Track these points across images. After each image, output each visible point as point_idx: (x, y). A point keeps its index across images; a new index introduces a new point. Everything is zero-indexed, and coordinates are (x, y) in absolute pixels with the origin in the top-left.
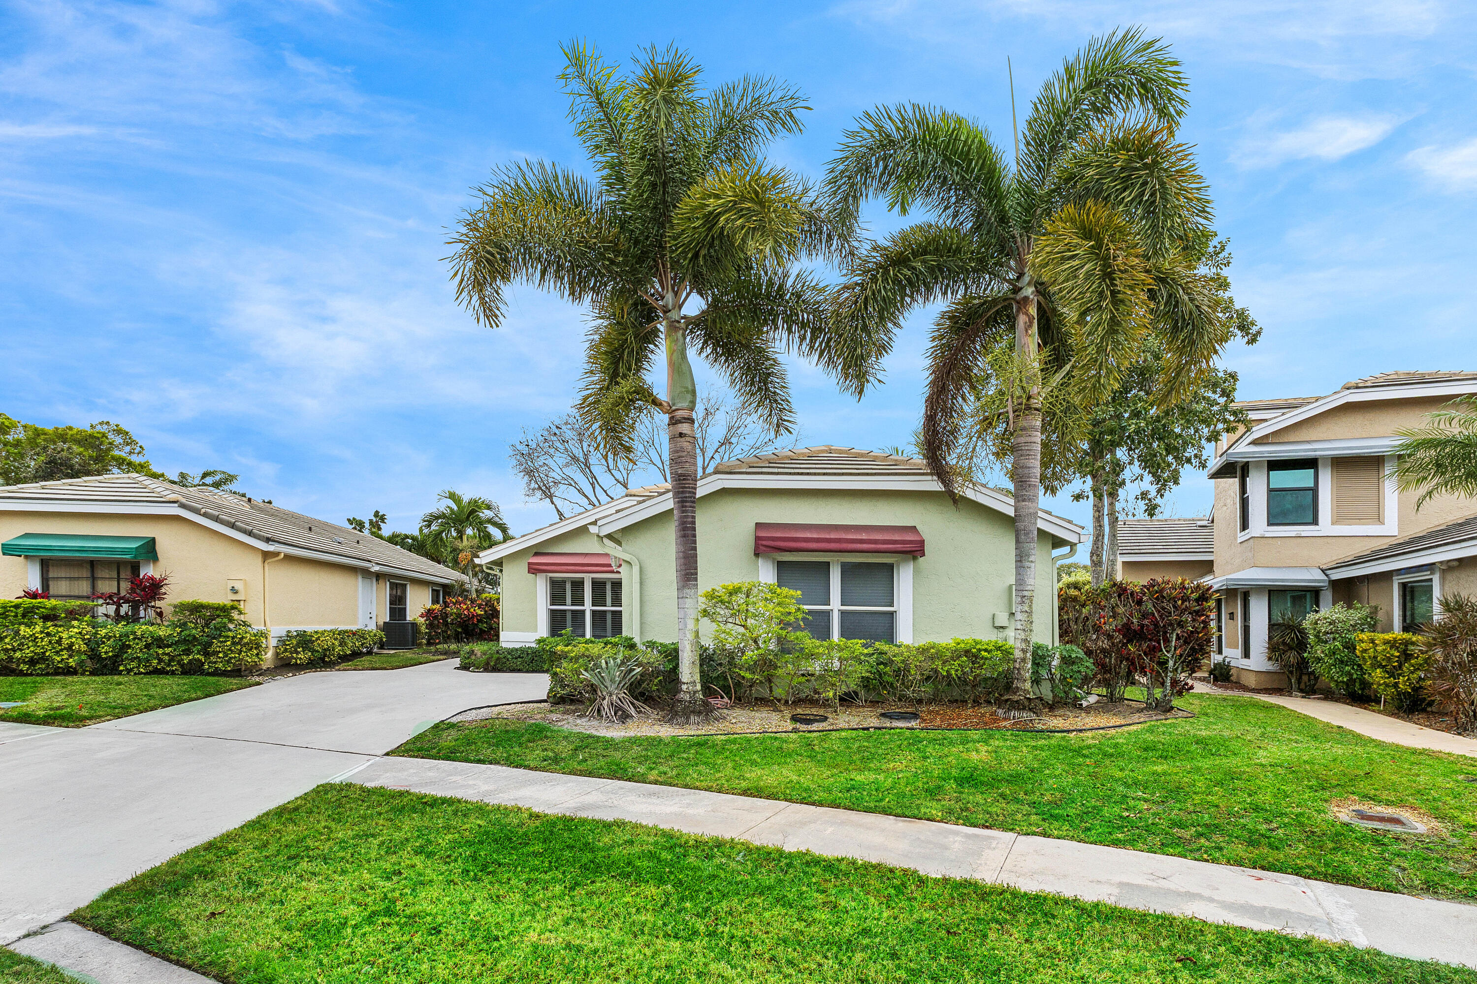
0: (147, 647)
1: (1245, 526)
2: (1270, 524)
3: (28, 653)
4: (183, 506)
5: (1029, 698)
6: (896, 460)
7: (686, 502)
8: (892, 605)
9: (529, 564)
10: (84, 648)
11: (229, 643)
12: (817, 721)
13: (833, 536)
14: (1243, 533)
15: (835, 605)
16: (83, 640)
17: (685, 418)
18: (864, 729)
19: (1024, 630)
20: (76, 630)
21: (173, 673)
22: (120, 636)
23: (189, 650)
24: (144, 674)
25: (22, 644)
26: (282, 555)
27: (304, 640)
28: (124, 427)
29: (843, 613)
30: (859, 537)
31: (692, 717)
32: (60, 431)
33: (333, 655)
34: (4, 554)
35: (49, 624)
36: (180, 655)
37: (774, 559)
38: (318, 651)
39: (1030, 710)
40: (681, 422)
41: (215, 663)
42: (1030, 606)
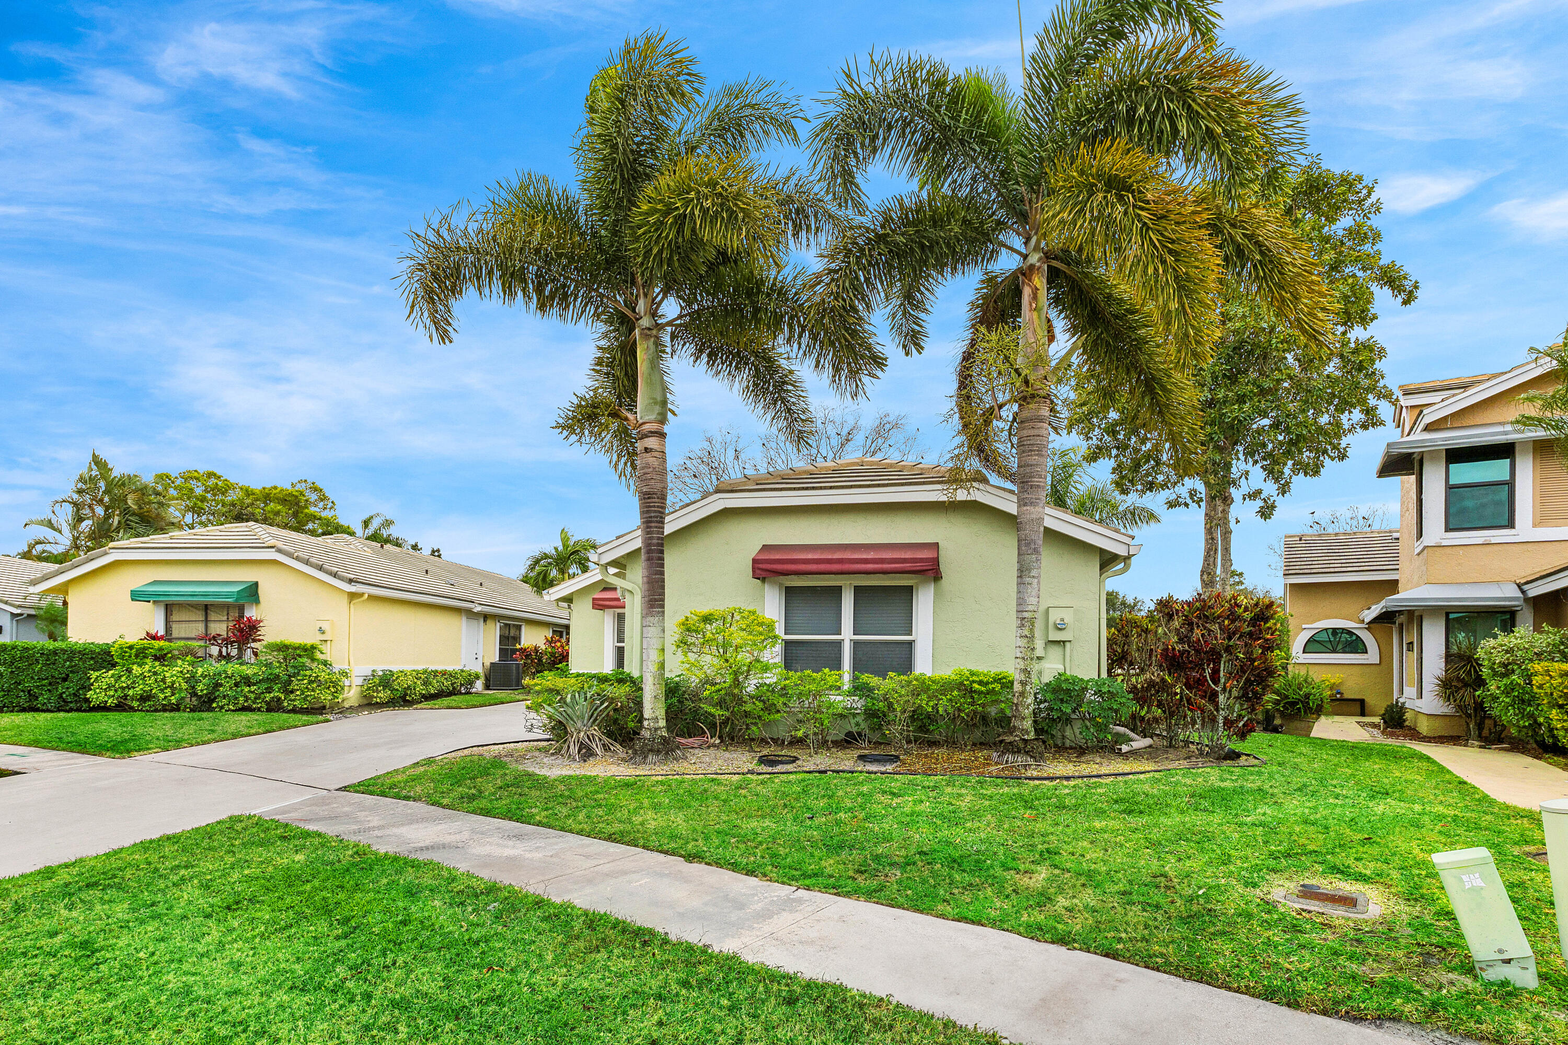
0: (236, 685)
1: (1420, 534)
2: (1448, 529)
3: (138, 690)
4: (280, 551)
5: (1024, 740)
6: (922, 469)
7: (651, 522)
8: (910, 634)
9: (594, 599)
10: (184, 686)
11: (305, 681)
12: (782, 762)
13: (837, 556)
14: (1419, 542)
15: (847, 634)
16: (184, 679)
17: (651, 432)
18: (820, 772)
19: (1023, 658)
20: (178, 669)
21: (259, 710)
22: (215, 675)
23: (271, 688)
24: (233, 711)
25: (134, 682)
26: (366, 596)
27: (386, 681)
28: (319, 485)
29: (856, 644)
30: (865, 556)
31: (650, 757)
32: (267, 491)
33: (415, 694)
34: (133, 600)
35: (157, 663)
36: (263, 693)
37: (780, 585)
38: (397, 690)
39: (1027, 753)
40: (647, 437)
41: (294, 700)
42: (1031, 630)
